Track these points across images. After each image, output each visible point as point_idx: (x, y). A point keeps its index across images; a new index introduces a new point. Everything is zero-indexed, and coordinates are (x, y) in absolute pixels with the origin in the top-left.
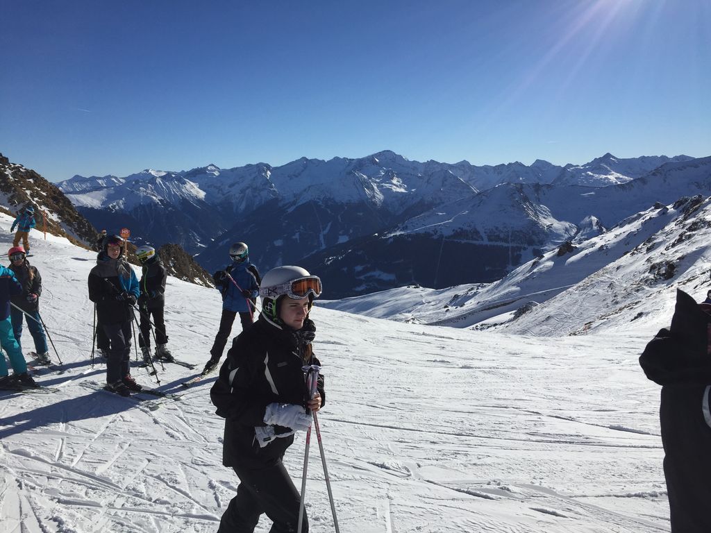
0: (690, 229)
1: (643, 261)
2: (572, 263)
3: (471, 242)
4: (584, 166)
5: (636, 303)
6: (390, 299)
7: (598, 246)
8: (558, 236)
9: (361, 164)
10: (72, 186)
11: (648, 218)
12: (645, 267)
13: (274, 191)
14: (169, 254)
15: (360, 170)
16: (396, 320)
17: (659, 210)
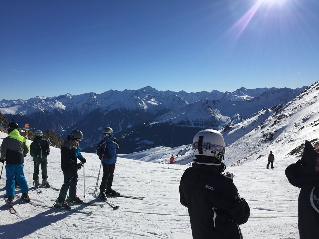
0: (279, 119)
1: (260, 133)
2: (230, 134)
3: (186, 126)
4: (233, 92)
5: (258, 151)
6: (152, 153)
7: (241, 127)
8: (224, 123)
9: (137, 92)
10: (1, 105)
11: (261, 114)
12: (261, 135)
13: (98, 105)
14: (48, 135)
15: (137, 95)
16: (154, 162)
17: (265, 111)
